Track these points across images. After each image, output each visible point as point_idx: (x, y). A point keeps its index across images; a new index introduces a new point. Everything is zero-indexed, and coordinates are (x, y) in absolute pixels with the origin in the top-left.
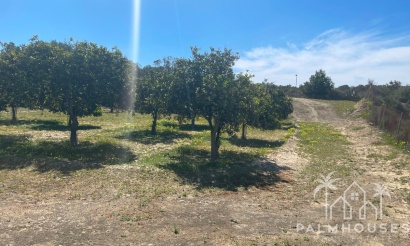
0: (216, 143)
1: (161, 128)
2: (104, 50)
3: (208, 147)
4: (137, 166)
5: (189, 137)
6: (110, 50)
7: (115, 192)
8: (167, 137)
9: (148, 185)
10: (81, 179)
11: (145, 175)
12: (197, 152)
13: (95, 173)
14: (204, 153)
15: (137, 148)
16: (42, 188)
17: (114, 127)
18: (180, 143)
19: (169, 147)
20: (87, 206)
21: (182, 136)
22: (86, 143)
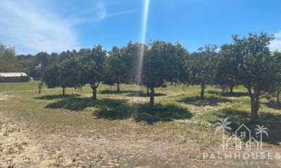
0: (255, 106)
1: (207, 95)
2: (170, 45)
3: (249, 110)
4: (194, 121)
5: (231, 101)
6: (174, 44)
7: (182, 138)
8: (213, 101)
9: (204, 135)
10: (159, 128)
11: (201, 128)
12: (238, 113)
13: (168, 124)
14: (244, 114)
15: (192, 108)
16: (139, 131)
17: (175, 94)
18: (223, 106)
19: (216, 109)
20: (166, 146)
21: (225, 101)
22: (159, 105)
